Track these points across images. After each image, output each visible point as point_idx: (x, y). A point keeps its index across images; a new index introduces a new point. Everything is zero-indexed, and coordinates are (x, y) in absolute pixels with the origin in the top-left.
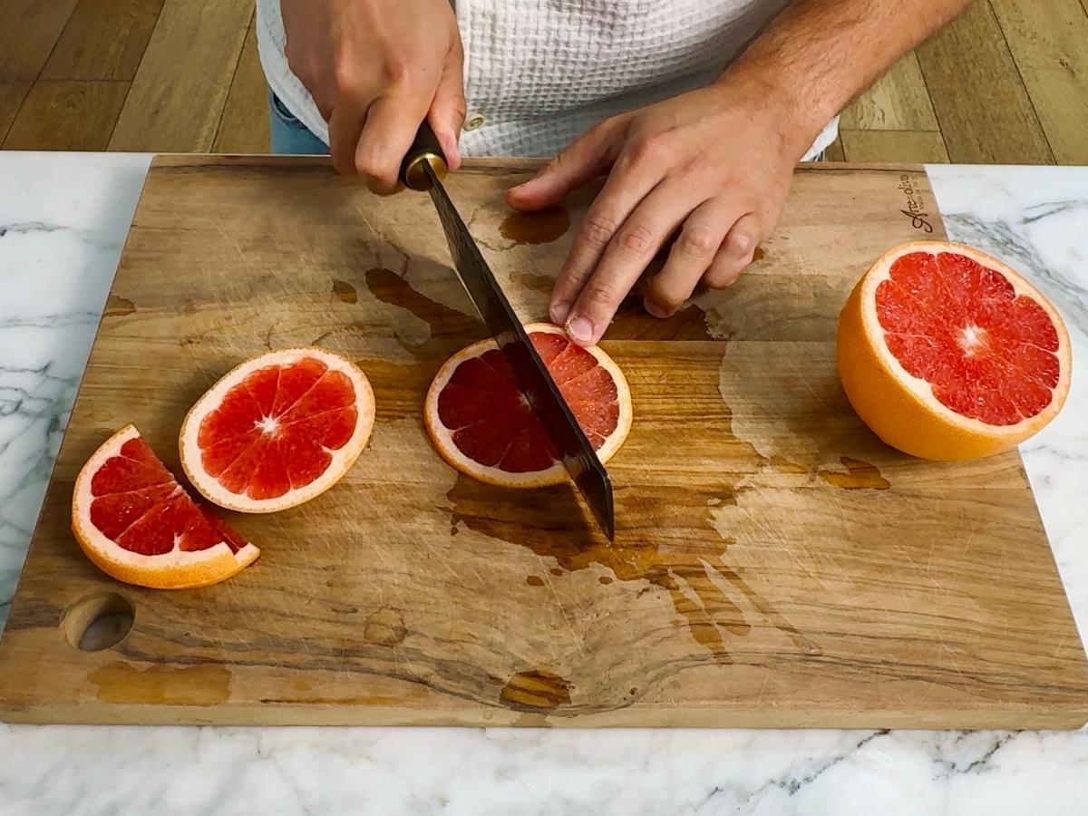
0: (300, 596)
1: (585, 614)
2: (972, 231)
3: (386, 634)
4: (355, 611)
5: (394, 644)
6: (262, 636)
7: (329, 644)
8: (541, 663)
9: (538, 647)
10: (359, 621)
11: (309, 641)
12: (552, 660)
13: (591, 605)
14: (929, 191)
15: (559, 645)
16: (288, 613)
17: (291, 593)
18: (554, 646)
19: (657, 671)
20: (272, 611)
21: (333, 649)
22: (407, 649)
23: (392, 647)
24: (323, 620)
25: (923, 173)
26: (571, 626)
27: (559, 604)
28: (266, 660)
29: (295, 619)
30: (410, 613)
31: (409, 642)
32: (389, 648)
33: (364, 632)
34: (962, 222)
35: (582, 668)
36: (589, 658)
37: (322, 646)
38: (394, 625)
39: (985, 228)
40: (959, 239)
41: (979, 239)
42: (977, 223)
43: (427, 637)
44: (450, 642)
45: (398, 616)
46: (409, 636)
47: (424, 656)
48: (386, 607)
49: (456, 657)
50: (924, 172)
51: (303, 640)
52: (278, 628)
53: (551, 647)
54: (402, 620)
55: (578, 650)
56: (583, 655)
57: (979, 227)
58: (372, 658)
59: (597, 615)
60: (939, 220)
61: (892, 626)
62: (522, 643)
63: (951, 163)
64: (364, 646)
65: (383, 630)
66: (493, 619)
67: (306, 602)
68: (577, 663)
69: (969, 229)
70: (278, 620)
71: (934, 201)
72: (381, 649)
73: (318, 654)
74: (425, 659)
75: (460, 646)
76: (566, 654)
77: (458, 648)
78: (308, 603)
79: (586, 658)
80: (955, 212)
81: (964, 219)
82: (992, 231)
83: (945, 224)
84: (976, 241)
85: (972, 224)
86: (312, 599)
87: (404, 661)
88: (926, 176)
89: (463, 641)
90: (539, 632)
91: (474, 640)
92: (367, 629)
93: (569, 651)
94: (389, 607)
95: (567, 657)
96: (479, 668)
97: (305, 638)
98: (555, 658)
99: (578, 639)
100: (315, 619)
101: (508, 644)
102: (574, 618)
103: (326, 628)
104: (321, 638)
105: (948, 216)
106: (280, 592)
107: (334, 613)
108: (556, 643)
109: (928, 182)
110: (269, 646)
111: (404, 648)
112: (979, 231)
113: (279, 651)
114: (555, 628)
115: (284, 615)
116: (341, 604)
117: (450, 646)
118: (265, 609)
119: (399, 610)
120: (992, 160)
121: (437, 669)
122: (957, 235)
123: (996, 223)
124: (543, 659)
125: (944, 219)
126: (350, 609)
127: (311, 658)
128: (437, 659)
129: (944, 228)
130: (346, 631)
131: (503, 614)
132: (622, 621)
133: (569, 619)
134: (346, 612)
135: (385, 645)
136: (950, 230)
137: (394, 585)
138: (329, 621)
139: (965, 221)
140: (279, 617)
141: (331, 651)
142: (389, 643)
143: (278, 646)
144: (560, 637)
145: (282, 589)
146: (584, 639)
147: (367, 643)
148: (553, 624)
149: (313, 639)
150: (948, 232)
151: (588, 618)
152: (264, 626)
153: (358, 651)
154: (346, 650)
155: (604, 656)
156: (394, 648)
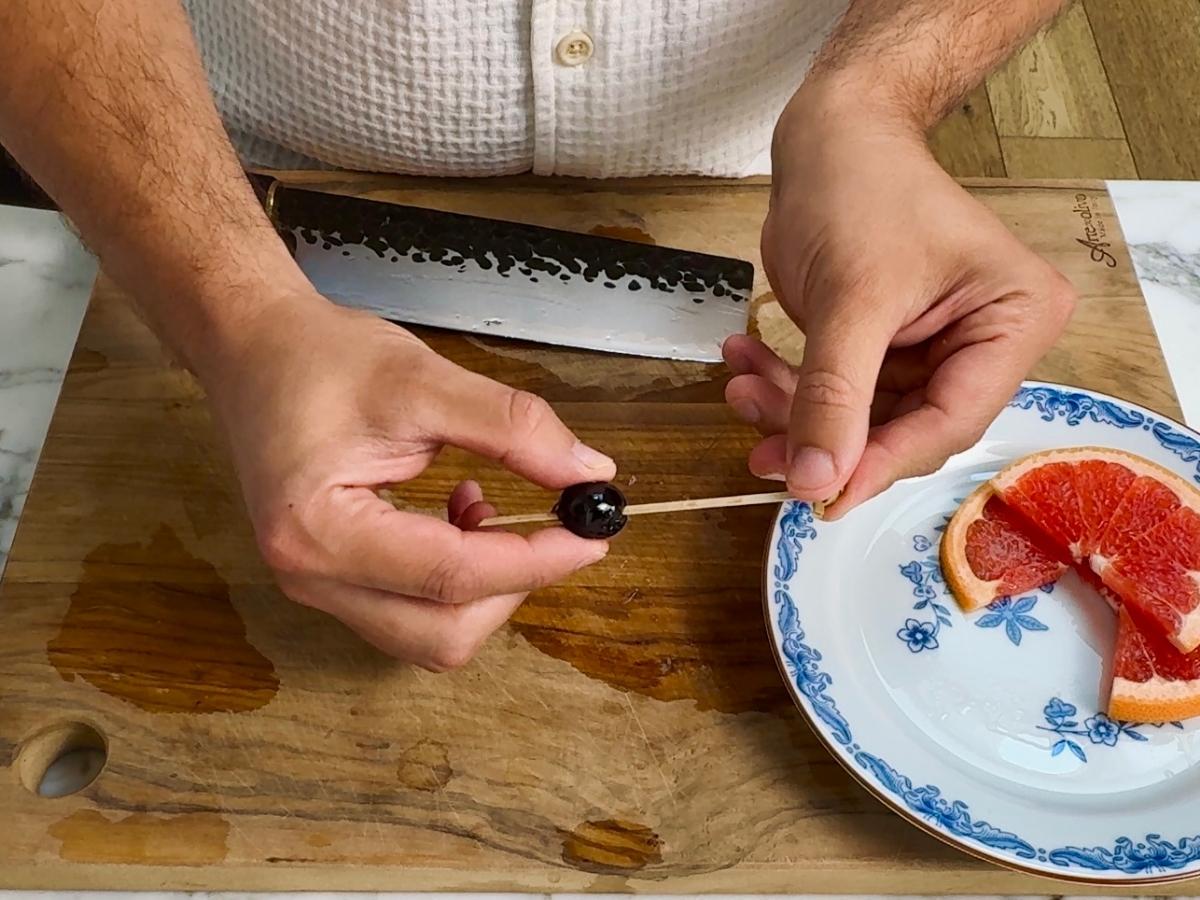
0: (316, 727)
1: (677, 749)
2: (1165, 265)
3: (424, 775)
4: (387, 746)
5: (436, 788)
6: (268, 777)
7: (354, 787)
8: (621, 812)
9: (618, 792)
10: (392, 759)
11: (329, 784)
12: (636, 808)
13: (685, 737)
14: (1113, 215)
15: (644, 789)
16: (301, 750)
17: (305, 723)
18: (637, 789)
19: (769, 822)
20: (282, 747)
21: (359, 795)
22: (451, 795)
23: (433, 791)
24: (345, 758)
25: (1104, 192)
26: (660, 766)
27: (644, 737)
28: (274, 808)
29: (311, 757)
30: (455, 748)
31: (454, 786)
32: (429, 793)
33: (398, 773)
34: (1154, 254)
35: (674, 818)
36: (682, 805)
37: (345, 790)
38: (436, 763)
39: (1182, 260)
40: (1150, 276)
41: (1176, 275)
42: (1173, 254)
43: (477, 779)
44: (508, 785)
45: (440, 753)
46: (454, 777)
47: (474, 802)
48: (425, 741)
49: (514, 804)
50: (1106, 190)
51: (320, 783)
52: (288, 768)
53: (634, 791)
54: (445, 757)
55: (668, 796)
56: (674, 802)
57: (1175, 260)
58: (408, 806)
59: (693, 752)
60: (1124, 250)
62: (596, 785)
63: (1140, 179)
64: (398, 790)
65: (420, 769)
66: (561, 755)
67: (325, 734)
68: (666, 812)
69: (1163, 263)
70: (289, 758)
71: (1118, 227)
72: (419, 795)
73: (338, 801)
74: (473, 806)
75: (518, 789)
76: (653, 801)
77: (517, 793)
78: (326, 737)
79: (678, 806)
80: (1145, 242)
81: (1156, 250)
82: (1191, 265)
83: (1133, 257)
84: (1172, 278)
85: (1166, 257)
86: (332, 731)
87: (448, 809)
88: (1108, 195)
89: (522, 784)
90: (620, 772)
91: (536, 783)
92: (401, 768)
93: (657, 796)
94: (429, 740)
95: (653, 804)
96: (543, 817)
97: (323, 781)
98: (639, 805)
99: (668, 781)
100: (335, 756)
101: (580, 789)
102: (664, 755)
103: (349, 767)
104: (342, 780)
105: (1136, 247)
106: (291, 723)
107: (358, 749)
108: (639, 787)
109: (1110, 204)
110: (277, 790)
111: (448, 793)
112: (1175, 265)
113: (290, 796)
114: (639, 767)
115: (296, 751)
116: (368, 737)
117: (508, 791)
118: (272, 744)
119: (442, 745)
120: (1190, 173)
121: (490, 819)
122: (1147, 270)
123: (1194, 255)
124: (624, 806)
125: (1131, 249)
126: (379, 743)
127: (331, 805)
128: (490, 807)
129: (1131, 261)
130: (375, 772)
131: (573, 749)
132: (722, 758)
133: (657, 756)
134: (375, 748)
135: (425, 789)
136: (1138, 264)
137: (435, 713)
138: (354, 759)
139: (1158, 253)
140: (290, 754)
141: (355, 796)
142: (429, 787)
143: (288, 790)
144: (646, 779)
145: (294, 718)
146: (676, 782)
147: (400, 787)
148: (637, 762)
149: (333, 781)
150: (1136, 266)
151: (681, 755)
152: (270, 765)
153: (391, 798)
154: (374, 795)
155: (700, 804)
156: (436, 793)
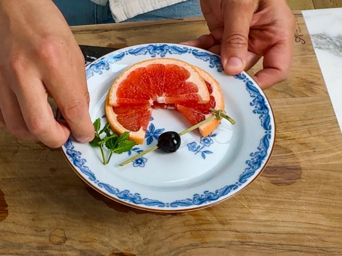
0: (21, 225)
1: (143, 228)
2: (325, 42)
3: (57, 240)
4: (45, 231)
5: (62, 244)
6: (6, 242)
7: (34, 245)
8: (125, 250)
9: (124, 243)
10: (47, 235)
11: (26, 244)
12: (130, 248)
13: (146, 224)
14: (304, 24)
15: (132, 242)
16: (16, 233)
17: (17, 224)
18: (130, 242)
19: (176, 251)
20: (10, 232)
21: (36, 247)
22: (67, 246)
23: (61, 245)
24: (31, 235)
25: (301, 15)
26: (138, 234)
27: (132, 224)
28: (9, 252)
29: (20, 235)
30: (68, 230)
31: (68, 243)
32: (60, 246)
33: (49, 239)
34: (320, 38)
35: (143, 251)
36: (146, 247)
37: (32, 246)
38: (61, 235)
39: (331, 40)
40: (318, 46)
41: (329, 46)
42: (328, 37)
43: (75, 240)
44: (86, 242)
45: (62, 232)
46: (67, 240)
47: (75, 248)
48: (57, 228)
49: (88, 248)
50: (301, 14)
51: (23, 243)
52: (13, 239)
53: (129, 242)
54: (64, 234)
55: (141, 244)
56: (143, 246)
57: (328, 39)
58: (53, 250)
59: (149, 229)
60: (308, 37)
61: (282, 228)
62: (116, 241)
63: (315, 9)
64: (49, 245)
65: (56, 238)
66: (104, 232)
67: (24, 227)
68: (140, 249)
69: (323, 41)
70: (13, 236)
71: (306, 28)
72: (56, 246)
73: (30, 249)
74: (75, 249)
75: (90, 243)
76: (136, 245)
77: (89, 245)
78: (24, 228)
79: (144, 247)
80: (317, 33)
81: (321, 36)
82: (335, 41)
83: (312, 40)
84: (327, 47)
85: (325, 39)
86: (26, 226)
87: (66, 250)
88: (302, 16)
89: (91, 242)
90: (123, 236)
91: (95, 241)
92: (50, 237)
93: (137, 244)
94: (59, 228)
95: (136, 247)
96: (98, 252)
97: (25, 243)
98: (131, 247)
99: (141, 239)
100: (28, 234)
101: (111, 242)
102: (139, 230)
103: (33, 238)
104: (31, 242)
105: (313, 35)
106: (13, 224)
107: (35, 232)
108: (131, 241)
109: (303, 19)
110: (10, 246)
111: (66, 245)
112: (328, 41)
113: (14, 248)
114: (131, 234)
115: (15, 233)
116: (38, 228)
117: (86, 244)
118: (7, 231)
119: (63, 229)
120: (336, 5)
121: (80, 253)
122: (317, 44)
123: (336, 37)
124: (126, 248)
125: (311, 37)
126: (42, 230)
127: (27, 251)
128: (80, 250)
129: (311, 41)
130: (41, 239)
131: (108, 229)
132: (159, 230)
133: (137, 231)
134: (41, 231)
135: (58, 244)
136: (314, 42)
137: (60, 219)
138: (34, 235)
139: (322, 37)
140: (13, 234)
141: (35, 247)
142: (60, 243)
143: (13, 247)
144: (133, 238)
145: (13, 222)
146: (143, 239)
147: (50, 244)
148: (130, 233)
149: (28, 243)
150: (313, 43)
151: (145, 230)
152: (6, 238)
153: (47, 247)
154: (42, 247)
155: (152, 246)
156: (62, 246)
